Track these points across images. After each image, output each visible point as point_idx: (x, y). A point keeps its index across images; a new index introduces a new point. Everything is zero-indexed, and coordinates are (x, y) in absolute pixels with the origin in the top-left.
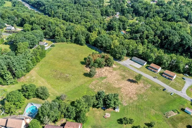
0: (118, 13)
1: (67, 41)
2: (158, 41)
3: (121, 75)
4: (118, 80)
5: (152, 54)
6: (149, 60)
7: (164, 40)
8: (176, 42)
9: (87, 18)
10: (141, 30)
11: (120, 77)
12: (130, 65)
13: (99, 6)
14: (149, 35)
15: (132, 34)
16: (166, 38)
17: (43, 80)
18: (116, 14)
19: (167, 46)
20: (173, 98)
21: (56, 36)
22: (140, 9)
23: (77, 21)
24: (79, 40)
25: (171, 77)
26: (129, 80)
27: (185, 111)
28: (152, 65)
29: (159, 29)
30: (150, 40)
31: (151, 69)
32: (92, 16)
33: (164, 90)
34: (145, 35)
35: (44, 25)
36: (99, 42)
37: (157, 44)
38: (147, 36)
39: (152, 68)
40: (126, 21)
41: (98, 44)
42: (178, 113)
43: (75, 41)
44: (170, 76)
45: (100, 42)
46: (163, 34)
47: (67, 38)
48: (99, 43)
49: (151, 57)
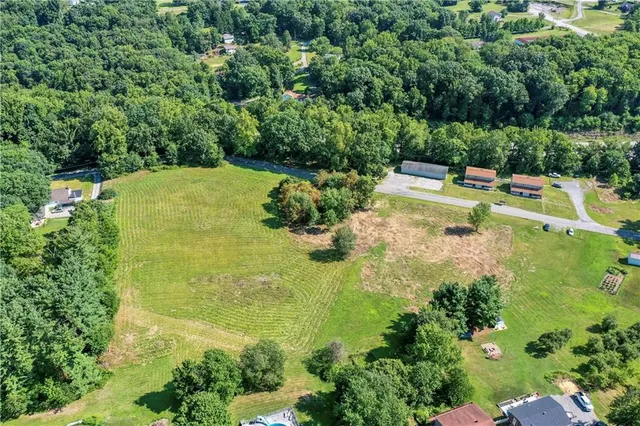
0: (229, 39)
1: (147, 165)
2: (420, 101)
3: (417, 224)
4: (423, 241)
5: (456, 141)
6: (455, 158)
7: (437, 94)
8: (475, 92)
9: (139, 70)
10: (360, 78)
11: (421, 232)
12: (411, 188)
13: (155, 22)
14: (391, 88)
15: (333, 96)
16: (441, 86)
17: (198, 325)
18: (223, 42)
19: (451, 110)
20: (580, 242)
21: (104, 155)
22: (297, 15)
23: (101, 85)
24: (200, 151)
25: (537, 190)
26: (450, 231)
27: (630, 262)
28: (471, 171)
29: (410, 66)
30: (399, 102)
31: (473, 182)
32: (155, 60)
33: (546, 228)
34: (379, 91)
35: (12, 124)
36: (281, 141)
37: (419, 112)
38: (384, 91)
39: (475, 180)
40: (283, 58)
41: (281, 148)
42: (624, 273)
43: (179, 158)
44: (532, 189)
45: (286, 140)
46: (429, 78)
47: (142, 154)
48: (284, 144)
49: (454, 150)
